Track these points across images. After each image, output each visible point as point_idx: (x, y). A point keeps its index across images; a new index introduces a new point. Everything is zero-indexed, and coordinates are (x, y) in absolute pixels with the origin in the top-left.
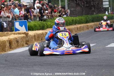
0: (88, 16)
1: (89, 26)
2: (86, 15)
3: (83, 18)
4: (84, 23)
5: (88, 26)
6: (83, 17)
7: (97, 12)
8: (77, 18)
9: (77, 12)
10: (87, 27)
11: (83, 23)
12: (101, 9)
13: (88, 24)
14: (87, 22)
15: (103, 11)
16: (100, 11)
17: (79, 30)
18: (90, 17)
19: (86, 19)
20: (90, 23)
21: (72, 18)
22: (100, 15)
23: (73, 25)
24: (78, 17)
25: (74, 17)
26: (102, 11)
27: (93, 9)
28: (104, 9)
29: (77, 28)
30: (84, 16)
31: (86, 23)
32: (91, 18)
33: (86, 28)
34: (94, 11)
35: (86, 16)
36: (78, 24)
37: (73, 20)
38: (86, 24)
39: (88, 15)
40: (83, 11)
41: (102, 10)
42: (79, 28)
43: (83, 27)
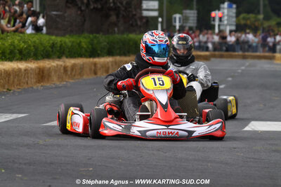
0: (98, 35)
1: (99, 66)
2: (91, 32)
3: (85, 40)
4: (86, 57)
5: (95, 64)
6: (85, 38)
7: (122, 28)
8: (67, 40)
9: (66, 23)
10: (93, 67)
11: (81, 56)
12: (136, 21)
13: (96, 60)
14: (93, 53)
15: (140, 26)
16: (132, 25)
17: (69, 73)
18: (103, 39)
19: (92, 45)
20: (103, 56)
21: (53, 37)
22: (132, 36)
23: (53, 59)
24: (68, 36)
25: (57, 35)
26: (137, 25)
27: (113, 18)
28: (144, 20)
29: (65, 69)
30: (86, 35)
31: (90, 56)
32: (105, 43)
33: (91, 69)
34: (115, 24)
35: (91, 36)
36: (67, 57)
37: (53, 46)
38: (91, 60)
39: (98, 33)
40: (85, 20)
41: (139, 23)
42: (69, 69)
43: (82, 68)
